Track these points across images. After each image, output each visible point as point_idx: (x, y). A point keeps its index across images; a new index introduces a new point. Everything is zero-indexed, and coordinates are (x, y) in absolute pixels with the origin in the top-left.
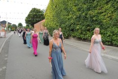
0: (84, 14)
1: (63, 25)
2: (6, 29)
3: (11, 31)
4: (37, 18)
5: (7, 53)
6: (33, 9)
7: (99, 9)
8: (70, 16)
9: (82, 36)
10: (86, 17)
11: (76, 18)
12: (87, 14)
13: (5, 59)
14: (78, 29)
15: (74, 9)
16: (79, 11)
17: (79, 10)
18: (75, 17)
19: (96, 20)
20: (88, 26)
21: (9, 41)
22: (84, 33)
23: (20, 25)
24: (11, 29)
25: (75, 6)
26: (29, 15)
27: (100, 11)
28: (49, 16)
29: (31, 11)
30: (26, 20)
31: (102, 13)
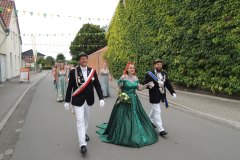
0: (190, 32)
1: (145, 57)
2: (33, 65)
3: (44, 69)
4: (93, 43)
5: (24, 116)
6: (84, 26)
7: (226, 20)
8: (160, 37)
9: (186, 79)
10: (195, 39)
11: (173, 41)
12: (197, 32)
13: (17, 131)
14: (177, 66)
15: (169, 21)
16: (180, 25)
17: (179, 23)
18: (170, 38)
19: (219, 44)
20: (201, 56)
21: (34, 91)
22: (192, 72)
23: (61, 57)
24: (43, 65)
25: (171, 15)
26: (77, 38)
27: (229, 23)
28: (115, 39)
29: (82, 31)
30: (71, 48)
31: (235, 27)
